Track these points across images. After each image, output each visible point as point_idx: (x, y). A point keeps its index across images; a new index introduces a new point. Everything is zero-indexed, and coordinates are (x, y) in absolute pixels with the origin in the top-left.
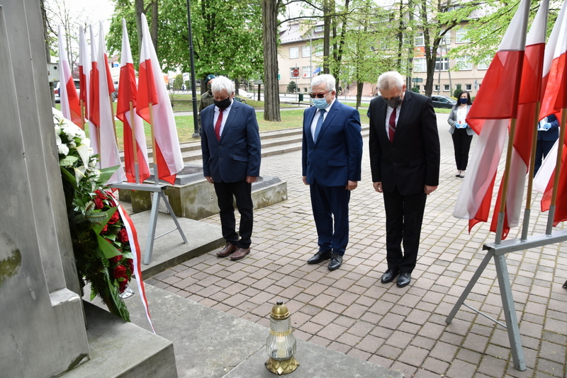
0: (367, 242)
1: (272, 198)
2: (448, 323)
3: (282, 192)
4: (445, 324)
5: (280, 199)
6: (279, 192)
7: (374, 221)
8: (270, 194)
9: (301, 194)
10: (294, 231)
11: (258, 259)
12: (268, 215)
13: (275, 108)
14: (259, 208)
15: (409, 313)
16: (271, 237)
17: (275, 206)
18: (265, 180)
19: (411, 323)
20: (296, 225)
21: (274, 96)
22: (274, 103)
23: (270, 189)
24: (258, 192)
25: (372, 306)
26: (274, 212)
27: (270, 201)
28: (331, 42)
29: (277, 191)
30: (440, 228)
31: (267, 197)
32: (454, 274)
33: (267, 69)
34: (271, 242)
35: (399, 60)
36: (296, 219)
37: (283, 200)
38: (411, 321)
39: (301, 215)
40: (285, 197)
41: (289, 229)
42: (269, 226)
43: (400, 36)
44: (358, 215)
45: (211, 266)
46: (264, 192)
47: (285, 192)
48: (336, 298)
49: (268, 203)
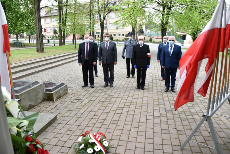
0: (119, 111)
1: (62, 93)
2: (182, 149)
3: (66, 89)
4: (181, 150)
5: (65, 93)
6: (64, 90)
7: (115, 100)
8: (61, 92)
9: (73, 89)
10: (82, 110)
11: (74, 130)
12: (64, 103)
13: (41, 47)
14: (57, 99)
15: (163, 148)
16: (73, 116)
17: (64, 97)
18: (57, 85)
19: (167, 153)
20: (80, 107)
21: (41, 41)
22: (41, 44)
23: (61, 89)
24: (56, 91)
25: (145, 147)
26: (66, 100)
27: (61, 95)
28: (62, 17)
29: (64, 89)
30: (143, 100)
31: (60, 93)
32: (165, 123)
33: (36, 29)
34: (74, 118)
35: (90, 25)
36: (79, 103)
37: (66, 93)
38: (167, 152)
39: (80, 101)
40: (67, 92)
41: (79, 110)
42: (68, 109)
43: (90, 15)
44: (106, 97)
45: (51, 139)
46: (59, 91)
47: (67, 89)
48: (126, 146)
49: (60, 96)
